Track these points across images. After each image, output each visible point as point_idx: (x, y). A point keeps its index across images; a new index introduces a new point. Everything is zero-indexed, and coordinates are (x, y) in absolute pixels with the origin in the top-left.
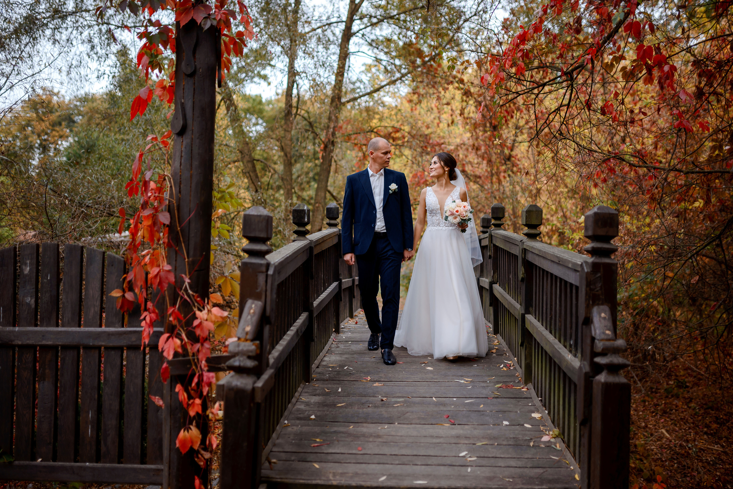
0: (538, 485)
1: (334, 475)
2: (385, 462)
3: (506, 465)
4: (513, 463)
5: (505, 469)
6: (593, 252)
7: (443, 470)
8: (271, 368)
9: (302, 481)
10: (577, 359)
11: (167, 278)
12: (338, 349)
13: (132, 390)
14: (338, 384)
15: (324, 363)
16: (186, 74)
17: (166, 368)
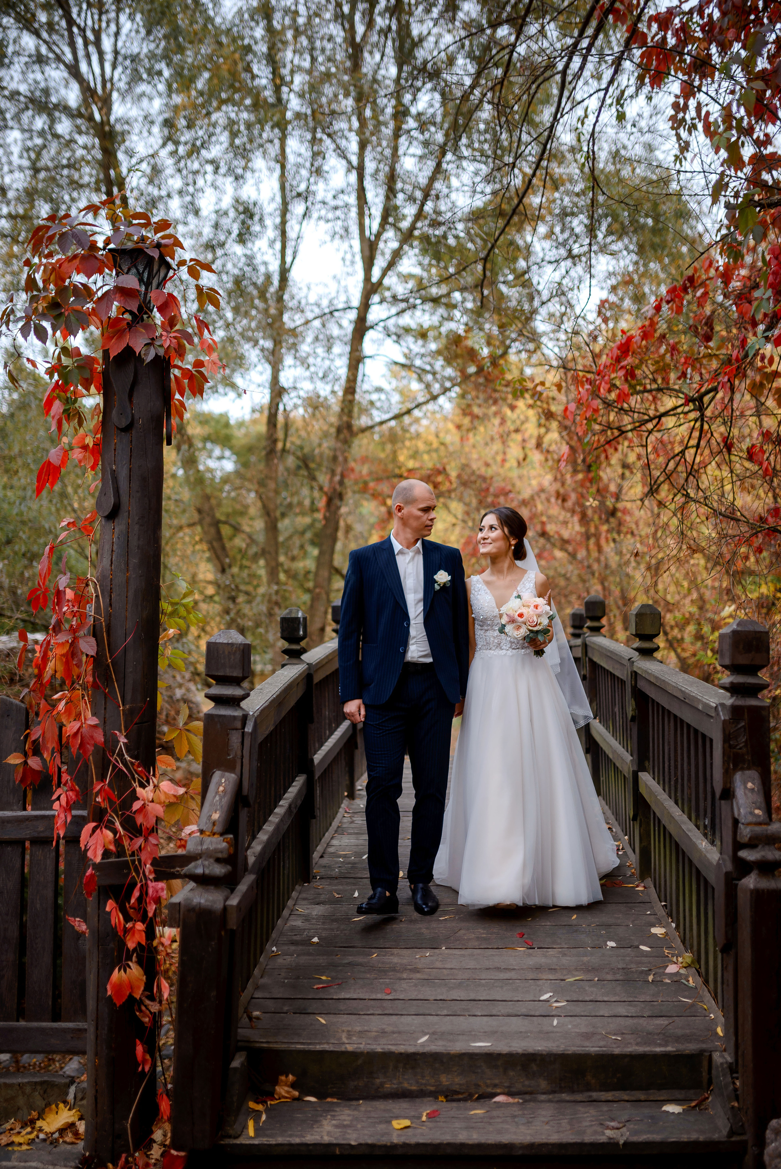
0: (660, 1045)
1: (350, 1034)
2: (427, 1012)
3: (611, 1013)
4: (622, 1010)
5: (610, 1020)
6: (733, 689)
7: (516, 1024)
8: (251, 872)
9: (299, 1047)
10: (715, 849)
11: (92, 737)
12: (353, 825)
13: (38, 906)
14: (354, 884)
15: (331, 850)
16: (118, 428)
17: (92, 875)
